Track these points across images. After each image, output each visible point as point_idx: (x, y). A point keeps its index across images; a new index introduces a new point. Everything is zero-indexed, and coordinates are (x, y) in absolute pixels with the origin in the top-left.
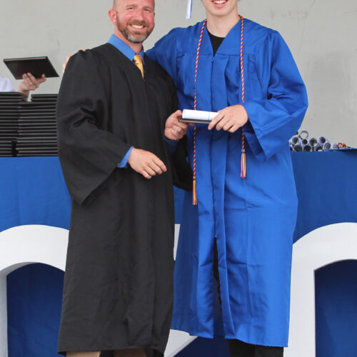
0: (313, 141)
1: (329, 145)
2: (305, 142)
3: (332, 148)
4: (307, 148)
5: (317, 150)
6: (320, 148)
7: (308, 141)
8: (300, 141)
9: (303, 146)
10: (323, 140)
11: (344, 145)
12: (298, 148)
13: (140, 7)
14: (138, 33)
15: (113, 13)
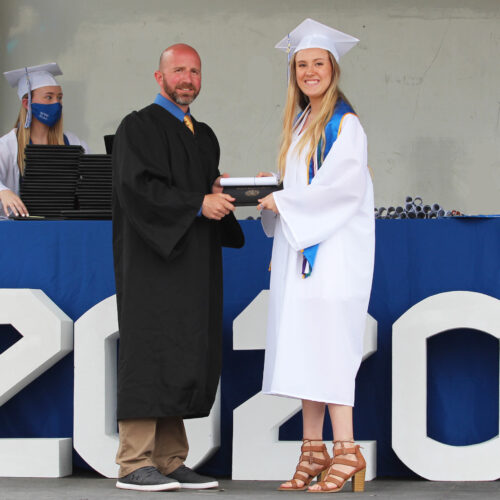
0: (427, 208)
1: (443, 213)
2: (419, 209)
3: (445, 215)
4: (421, 215)
5: (431, 217)
6: (434, 215)
7: (422, 208)
8: (414, 208)
9: (417, 213)
10: (437, 207)
11: (458, 213)
12: (412, 215)
13: (188, 69)
14: (186, 96)
15: (159, 75)
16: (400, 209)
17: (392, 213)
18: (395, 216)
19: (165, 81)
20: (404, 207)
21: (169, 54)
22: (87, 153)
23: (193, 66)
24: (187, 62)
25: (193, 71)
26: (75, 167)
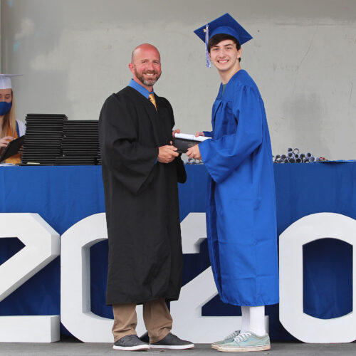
0: (302, 156)
1: (313, 159)
2: (297, 156)
3: (315, 160)
4: (298, 161)
5: (305, 161)
6: (307, 160)
7: (299, 155)
8: (294, 155)
9: (295, 159)
10: (309, 155)
11: (324, 159)
12: (292, 161)
13: (151, 61)
14: (150, 79)
15: (132, 66)
16: (284, 157)
17: (279, 159)
18: (280, 161)
19: (135, 70)
20: (287, 155)
21: (138, 51)
22: (69, 119)
23: (155, 59)
24: (150, 56)
25: (154, 62)
26: (61, 129)
